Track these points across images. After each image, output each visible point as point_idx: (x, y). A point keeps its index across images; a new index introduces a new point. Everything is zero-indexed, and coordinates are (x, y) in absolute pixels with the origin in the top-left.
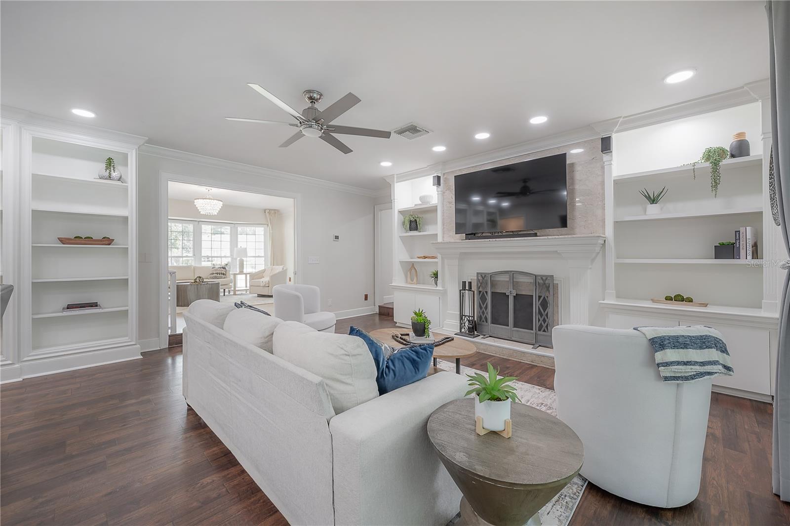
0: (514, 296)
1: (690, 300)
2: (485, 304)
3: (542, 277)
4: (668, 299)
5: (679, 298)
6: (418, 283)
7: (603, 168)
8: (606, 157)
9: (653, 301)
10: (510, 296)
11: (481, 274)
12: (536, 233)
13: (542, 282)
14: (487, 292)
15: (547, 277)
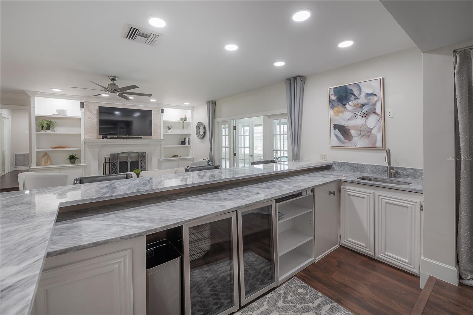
0: (130, 162)
1: (178, 156)
2: (115, 167)
3: (141, 153)
4: (173, 156)
5: (175, 156)
6: (51, 164)
7: (160, 117)
8: (162, 114)
9: (170, 157)
10: (128, 163)
11: (113, 154)
12: (142, 137)
13: (142, 155)
14: (116, 162)
15: (144, 153)
